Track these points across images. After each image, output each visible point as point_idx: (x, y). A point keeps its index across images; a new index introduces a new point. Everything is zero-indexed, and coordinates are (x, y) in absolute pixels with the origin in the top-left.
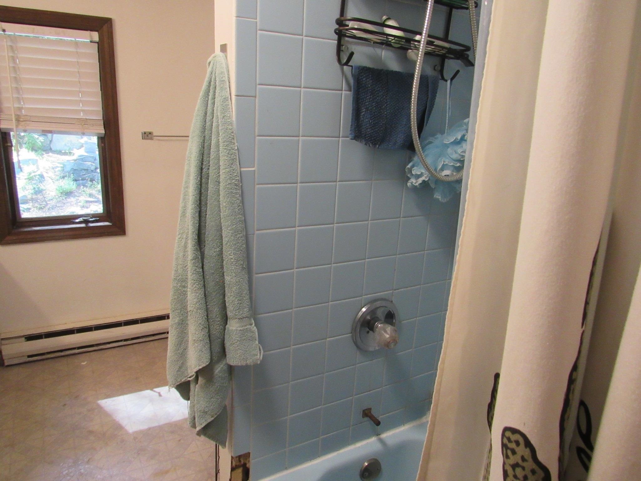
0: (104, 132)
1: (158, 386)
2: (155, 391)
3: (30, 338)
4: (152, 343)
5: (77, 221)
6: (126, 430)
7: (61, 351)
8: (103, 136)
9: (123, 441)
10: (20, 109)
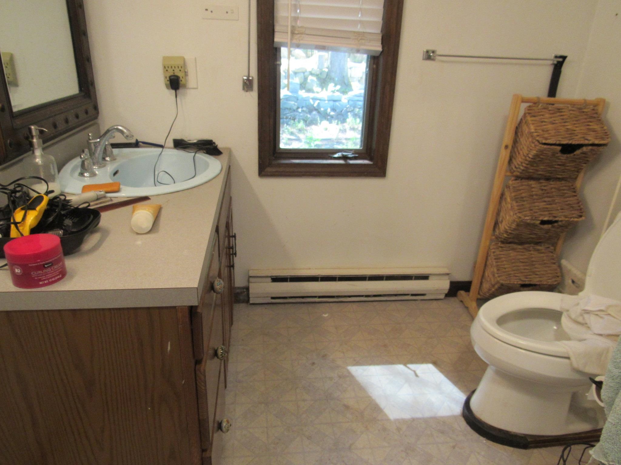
0: (380, 49)
1: (412, 362)
2: (409, 368)
3: (276, 279)
4: (393, 303)
5: (336, 156)
6: (385, 415)
7: (303, 297)
8: (377, 55)
9: (385, 429)
10: (296, 19)
